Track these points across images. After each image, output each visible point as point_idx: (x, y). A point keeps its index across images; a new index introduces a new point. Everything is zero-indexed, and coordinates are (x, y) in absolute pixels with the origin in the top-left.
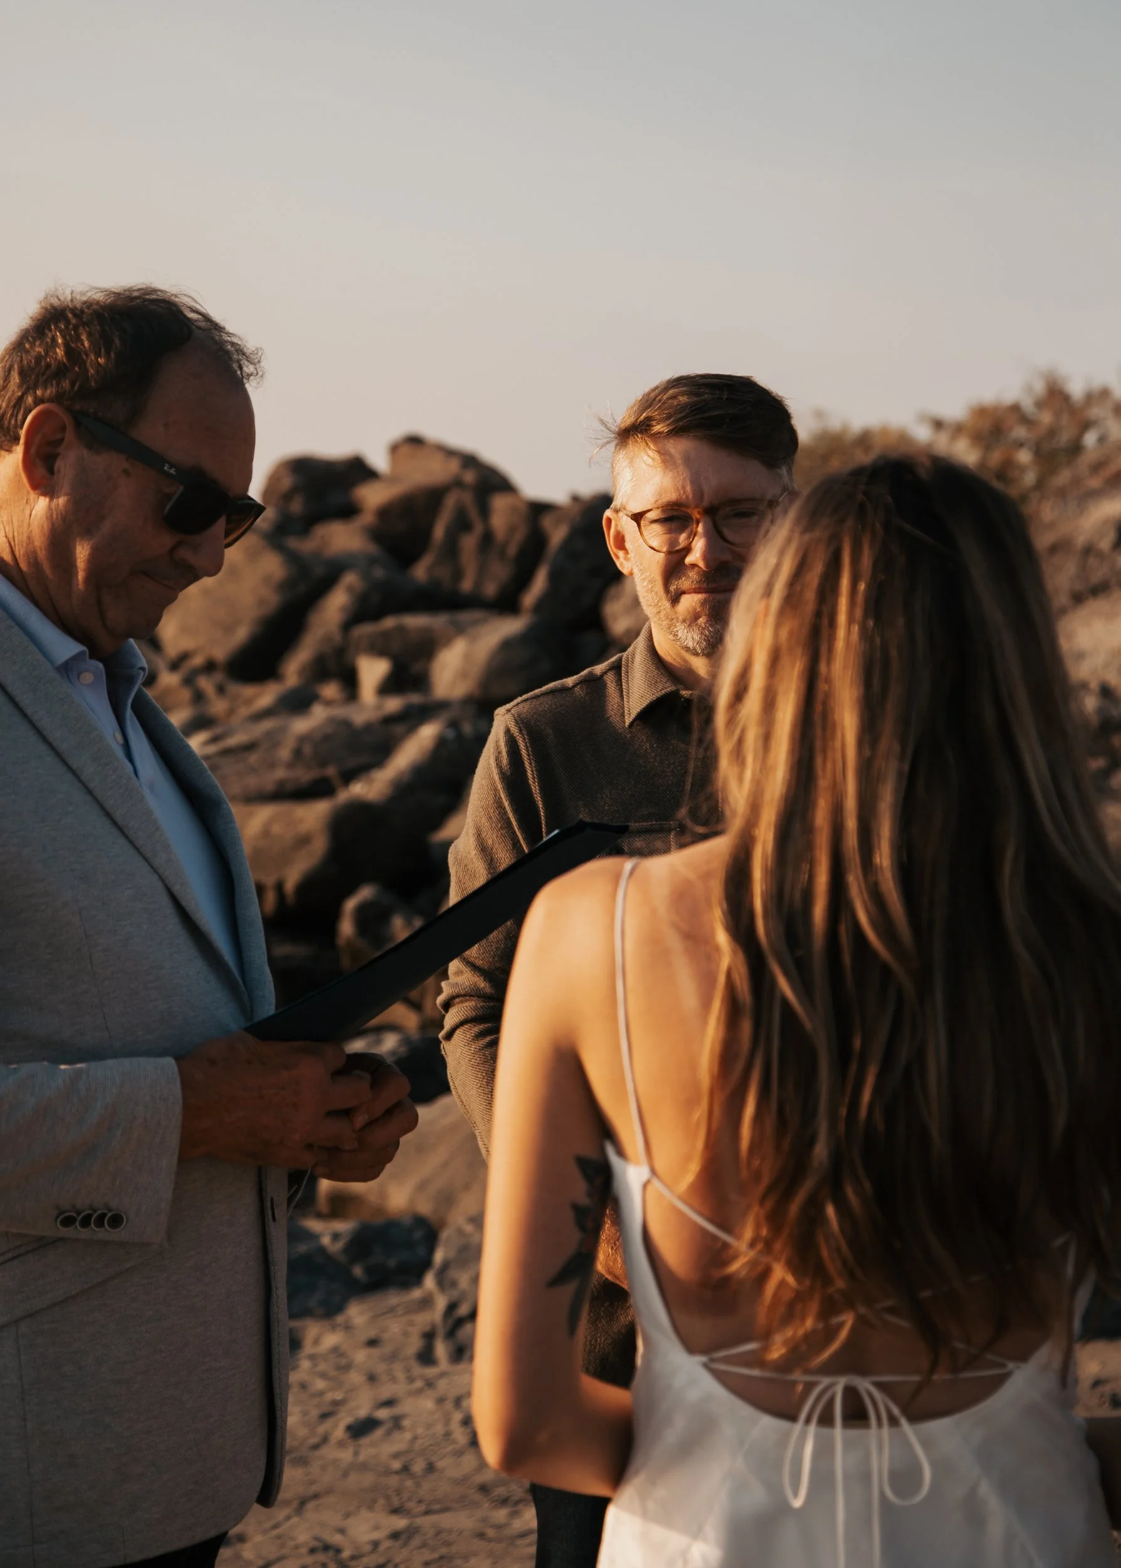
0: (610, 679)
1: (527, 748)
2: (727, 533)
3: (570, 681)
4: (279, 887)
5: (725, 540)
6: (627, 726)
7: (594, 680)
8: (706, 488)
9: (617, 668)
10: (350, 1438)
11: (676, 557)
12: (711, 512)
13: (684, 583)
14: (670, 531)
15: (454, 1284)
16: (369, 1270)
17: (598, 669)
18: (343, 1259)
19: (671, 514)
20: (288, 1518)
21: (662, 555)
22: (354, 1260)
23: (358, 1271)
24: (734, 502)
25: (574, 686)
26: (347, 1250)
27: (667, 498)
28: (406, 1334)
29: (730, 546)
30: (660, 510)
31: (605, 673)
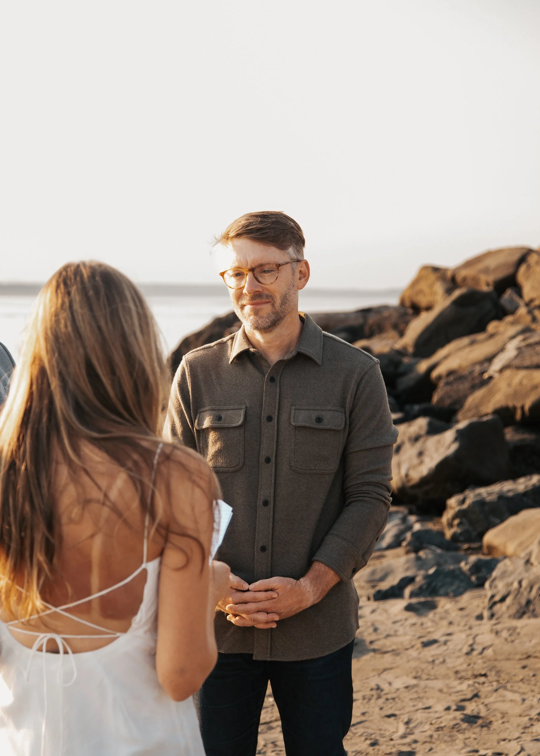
0: (229, 343)
1: (188, 372)
2: (260, 279)
3: (212, 344)
4: (522, 408)
5: (259, 282)
6: (229, 363)
7: (223, 343)
8: (249, 260)
9: (232, 338)
10: (422, 647)
11: (239, 291)
12: (252, 270)
13: (244, 302)
14: (238, 280)
15: (496, 587)
16: (478, 579)
17: (225, 339)
18: (468, 573)
19: (237, 272)
20: (374, 676)
21: (234, 290)
22: (472, 574)
23: (473, 578)
24: (261, 265)
25: (214, 346)
26: (470, 569)
27: (234, 266)
28: (478, 606)
29: (261, 284)
30: (232, 270)
31: (228, 340)
